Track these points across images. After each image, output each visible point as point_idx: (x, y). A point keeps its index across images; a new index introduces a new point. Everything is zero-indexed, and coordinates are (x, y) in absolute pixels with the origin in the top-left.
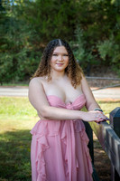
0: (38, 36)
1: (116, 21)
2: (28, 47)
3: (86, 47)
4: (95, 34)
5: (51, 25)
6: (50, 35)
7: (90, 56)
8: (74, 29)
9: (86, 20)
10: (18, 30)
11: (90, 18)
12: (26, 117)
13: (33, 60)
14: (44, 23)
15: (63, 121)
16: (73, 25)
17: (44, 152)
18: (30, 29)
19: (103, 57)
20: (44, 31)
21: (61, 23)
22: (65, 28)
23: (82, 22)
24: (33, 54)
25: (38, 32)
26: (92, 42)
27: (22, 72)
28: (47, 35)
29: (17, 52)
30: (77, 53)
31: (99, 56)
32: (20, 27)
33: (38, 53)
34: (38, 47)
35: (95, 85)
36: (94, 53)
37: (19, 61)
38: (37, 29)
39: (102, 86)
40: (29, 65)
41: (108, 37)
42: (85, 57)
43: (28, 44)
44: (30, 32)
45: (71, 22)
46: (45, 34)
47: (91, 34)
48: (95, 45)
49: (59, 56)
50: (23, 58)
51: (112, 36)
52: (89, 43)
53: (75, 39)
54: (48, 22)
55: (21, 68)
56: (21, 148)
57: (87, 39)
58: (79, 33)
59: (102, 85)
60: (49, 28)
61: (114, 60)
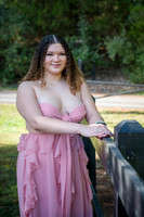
0: (32, 29)
1: (128, 13)
2: (19, 41)
3: (92, 44)
4: (102, 28)
5: (48, 15)
6: (47, 28)
7: (96, 55)
8: (77, 21)
9: (91, 10)
10: (7, 20)
11: (97, 8)
12: (14, 129)
13: (26, 58)
14: (39, 13)
15: (57, 135)
16: (76, 16)
17: (33, 173)
18: (22, 19)
19: (112, 56)
20: (40, 22)
21: (60, 13)
22: (66, 20)
23: (87, 13)
24: (25, 50)
25: (32, 24)
26: (99, 38)
27: (11, 73)
28: (44, 27)
29: (5, 47)
30: (80, 50)
31: (107, 55)
32: (10, 16)
33: (32, 49)
34: (32, 43)
35: (102, 91)
36: (101, 52)
37: (8, 59)
38: (30, 19)
39: (111, 93)
40: (20, 65)
41: (118, 32)
42: (90, 56)
43: (19, 38)
44: (22, 23)
45: (74, 12)
46: (41, 26)
47: (98, 28)
48: (102, 41)
49: (55, 55)
50: (13, 56)
51: (124, 31)
52: (95, 40)
53: (78, 34)
54: (45, 11)
55: (10, 68)
56: (7, 167)
57: (93, 33)
58: (83, 26)
59: (110, 91)
60: (45, 19)
61: (125, 61)
